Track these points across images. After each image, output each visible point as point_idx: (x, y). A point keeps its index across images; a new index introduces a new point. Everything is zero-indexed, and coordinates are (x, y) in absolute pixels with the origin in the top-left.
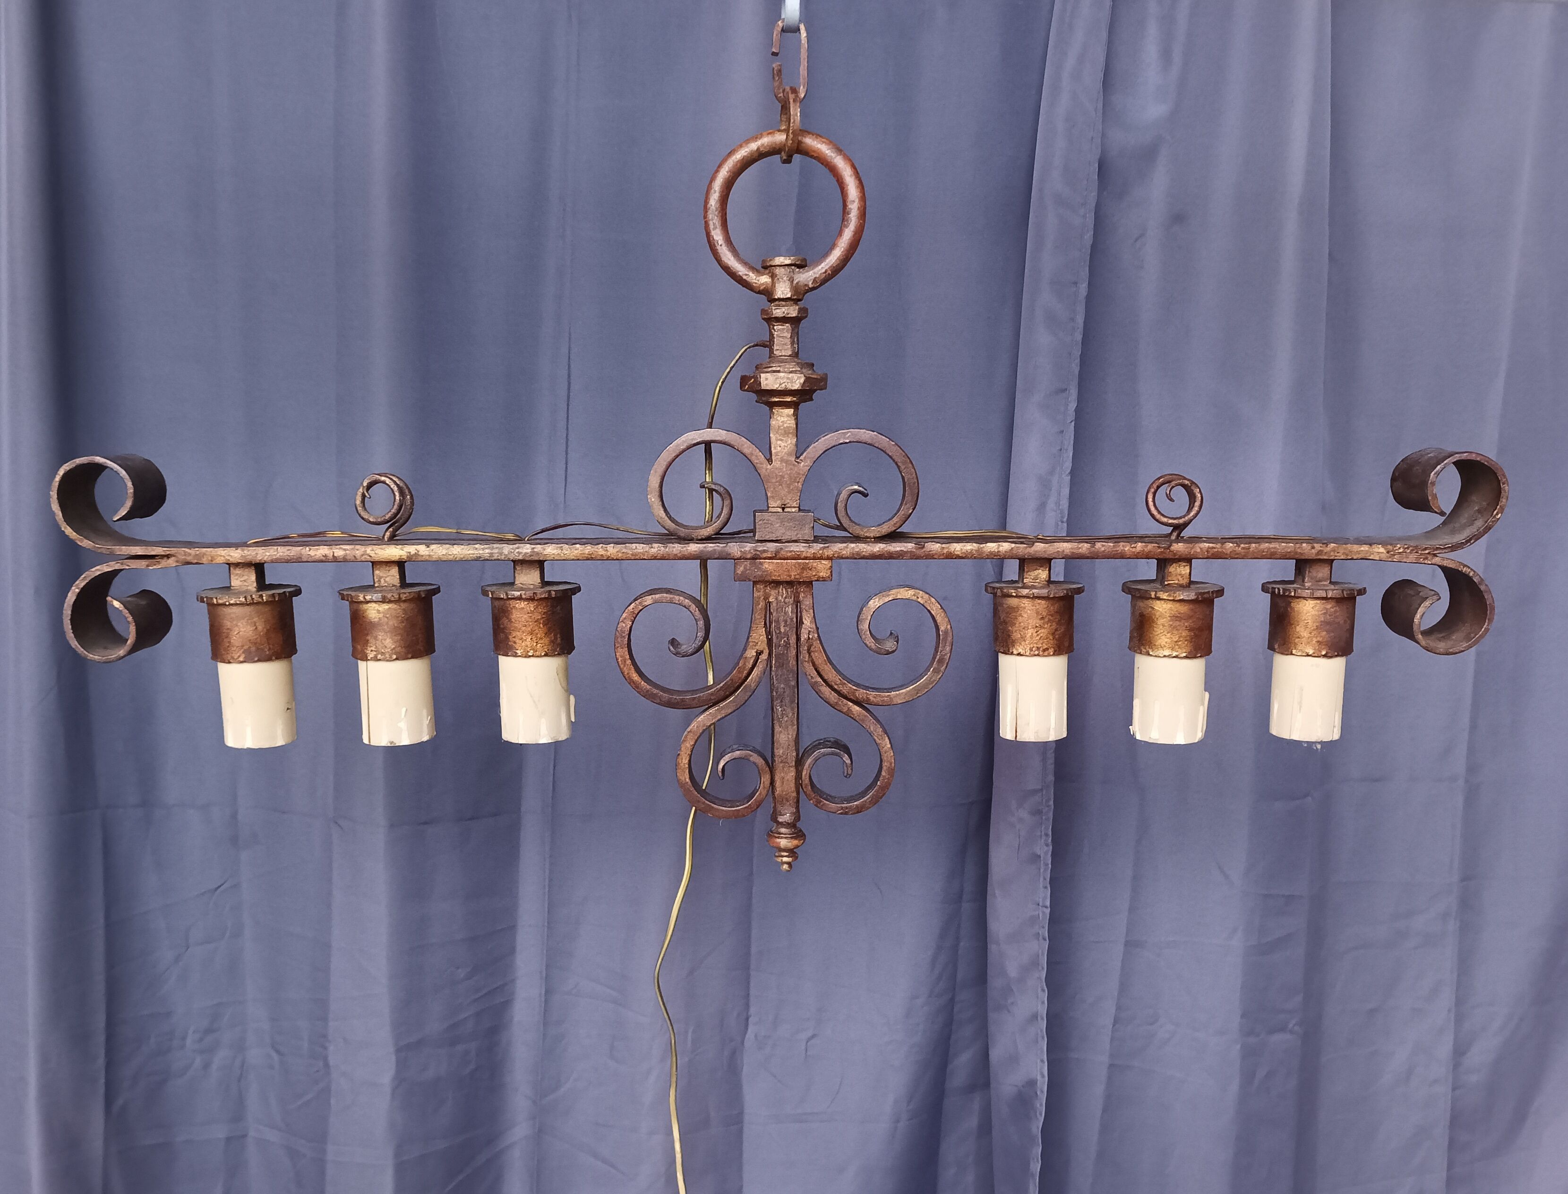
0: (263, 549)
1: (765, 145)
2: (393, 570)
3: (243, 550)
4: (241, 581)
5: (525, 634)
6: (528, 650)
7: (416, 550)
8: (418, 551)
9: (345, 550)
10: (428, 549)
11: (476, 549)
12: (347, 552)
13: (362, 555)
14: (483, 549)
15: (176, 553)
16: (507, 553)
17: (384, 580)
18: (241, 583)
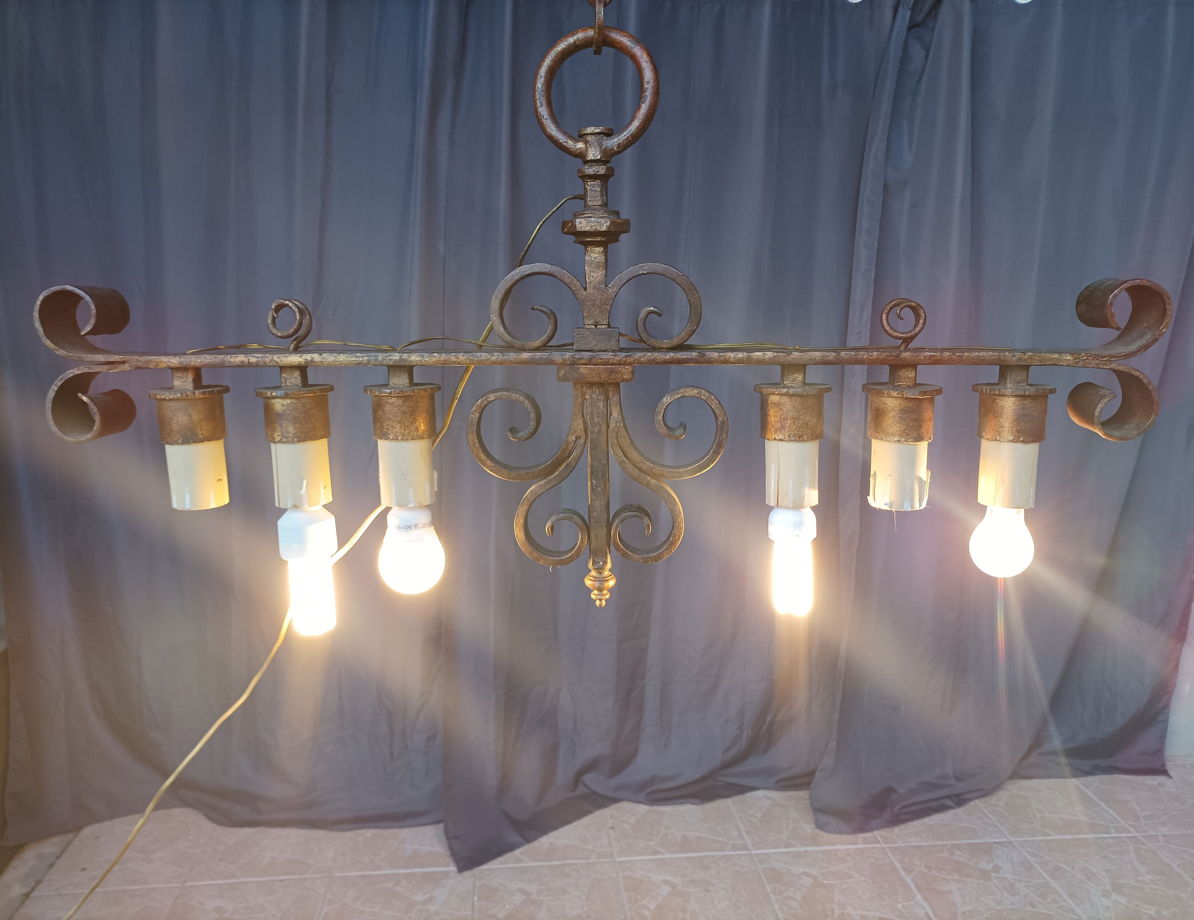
0: (195, 357)
1: (580, 38)
2: (296, 373)
3: (180, 358)
4: (182, 382)
5: (395, 423)
6: (398, 435)
7: (311, 357)
8: (313, 359)
9: (257, 357)
10: (320, 357)
11: (357, 357)
12: (259, 359)
13: (271, 362)
14: (363, 357)
15: (129, 360)
16: (381, 360)
17: (290, 381)
18: (181, 384)
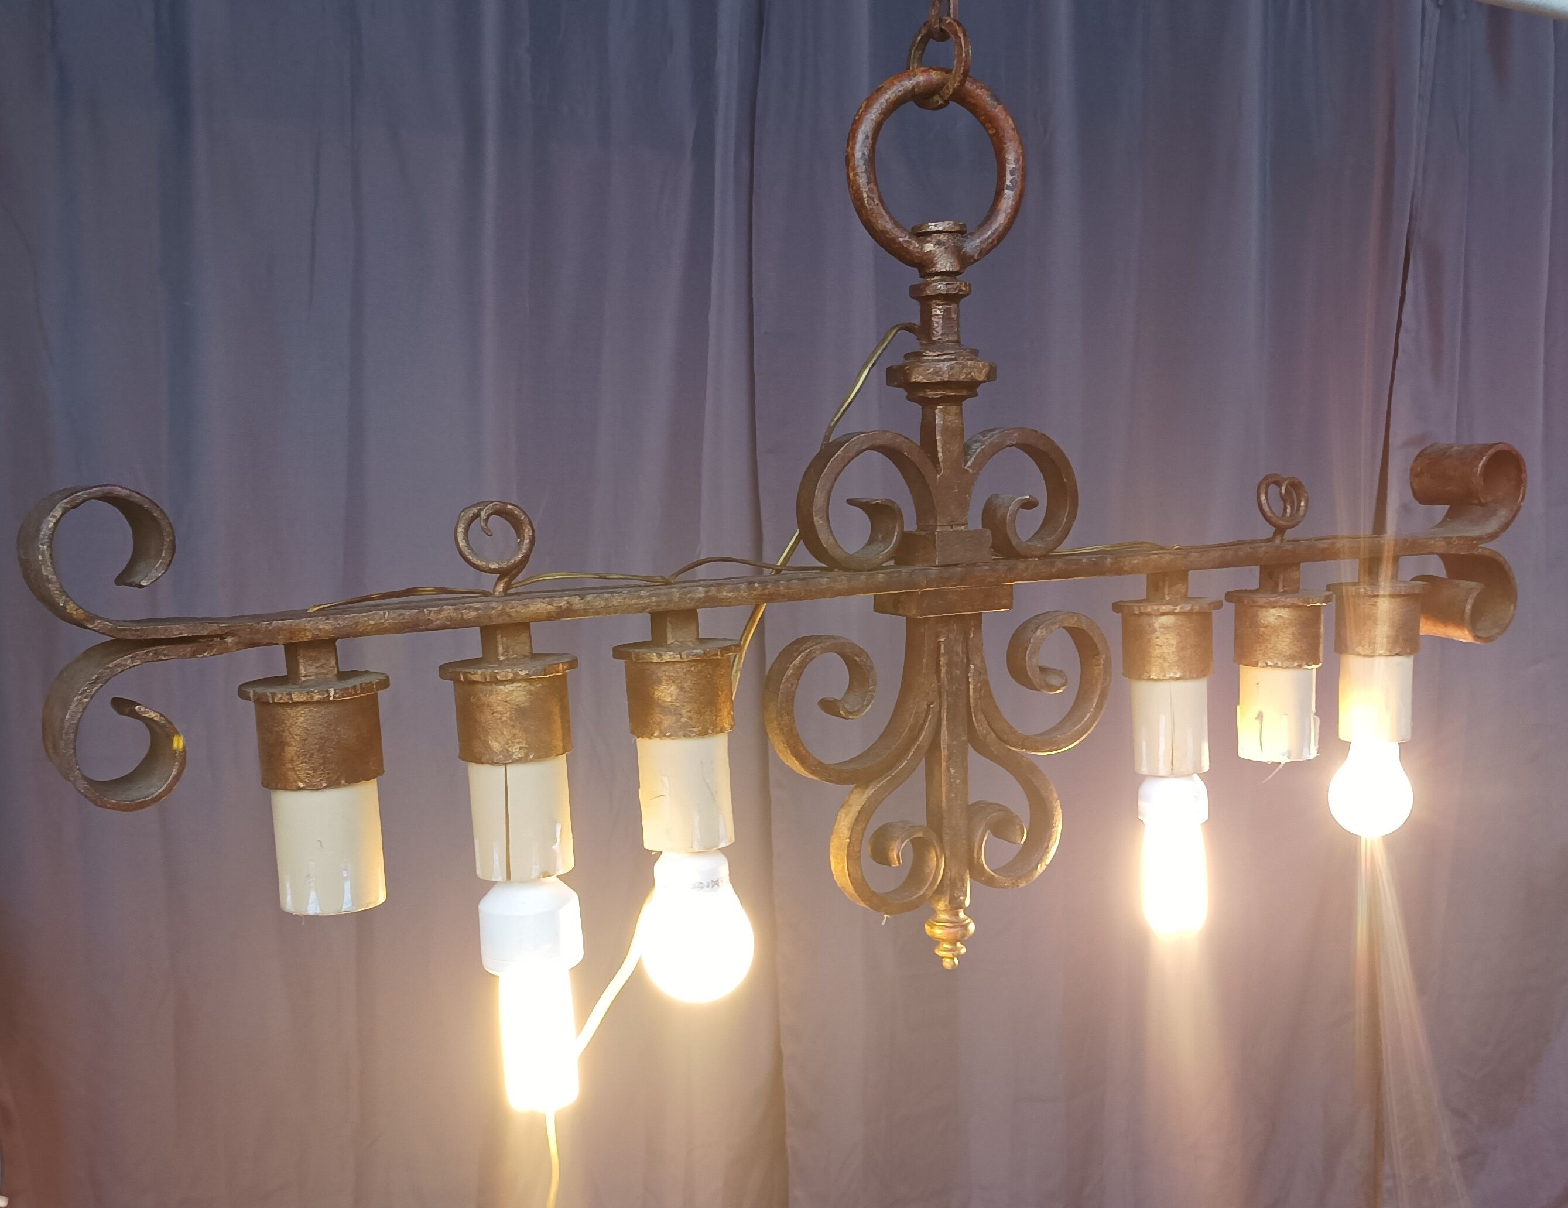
0: (365, 616)
2: (523, 634)
3: (335, 619)
4: (317, 667)
5: (703, 706)
6: (708, 725)
7: (568, 603)
8: (571, 605)
9: (477, 609)
10: (583, 601)
11: (641, 597)
12: (480, 611)
13: (500, 615)
14: (649, 597)
15: (238, 631)
16: (677, 601)
17: (513, 649)
18: (316, 670)
